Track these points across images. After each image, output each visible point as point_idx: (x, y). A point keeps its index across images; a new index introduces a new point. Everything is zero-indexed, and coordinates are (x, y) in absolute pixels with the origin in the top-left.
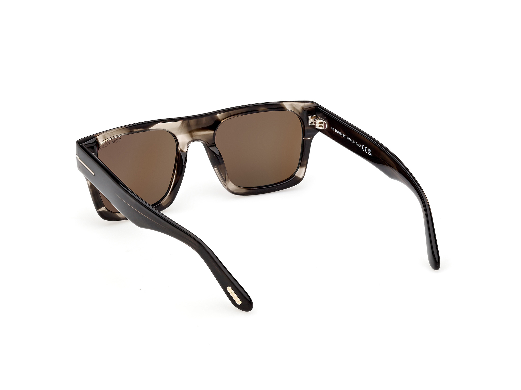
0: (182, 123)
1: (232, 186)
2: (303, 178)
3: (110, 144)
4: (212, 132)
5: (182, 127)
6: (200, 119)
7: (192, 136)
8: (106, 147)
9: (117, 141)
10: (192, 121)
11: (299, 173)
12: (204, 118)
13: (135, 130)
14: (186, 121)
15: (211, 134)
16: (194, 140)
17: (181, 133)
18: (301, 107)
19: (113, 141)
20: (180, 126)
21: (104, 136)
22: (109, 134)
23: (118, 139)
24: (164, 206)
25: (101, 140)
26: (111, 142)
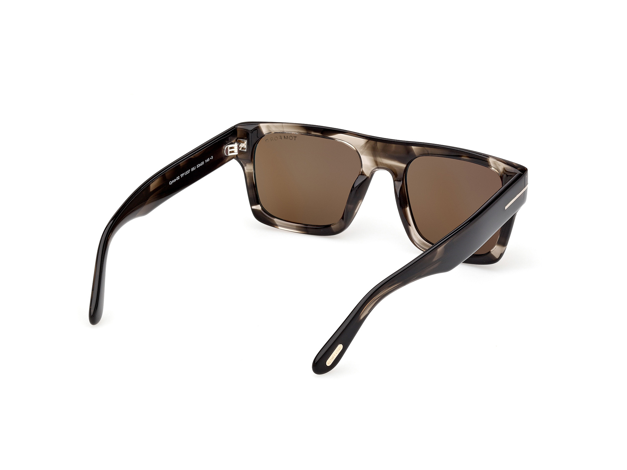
0: (367, 142)
2: (500, 258)
3: (281, 138)
4: (404, 166)
7: (376, 161)
9: (291, 138)
10: (379, 144)
12: (394, 145)
13: (313, 133)
14: (372, 142)
15: (402, 167)
16: (380, 168)
17: (364, 153)
18: (503, 167)
19: (286, 137)
20: (363, 145)
21: (268, 127)
22: (276, 127)
23: (293, 137)
24: (335, 231)
25: (264, 130)
26: (283, 137)
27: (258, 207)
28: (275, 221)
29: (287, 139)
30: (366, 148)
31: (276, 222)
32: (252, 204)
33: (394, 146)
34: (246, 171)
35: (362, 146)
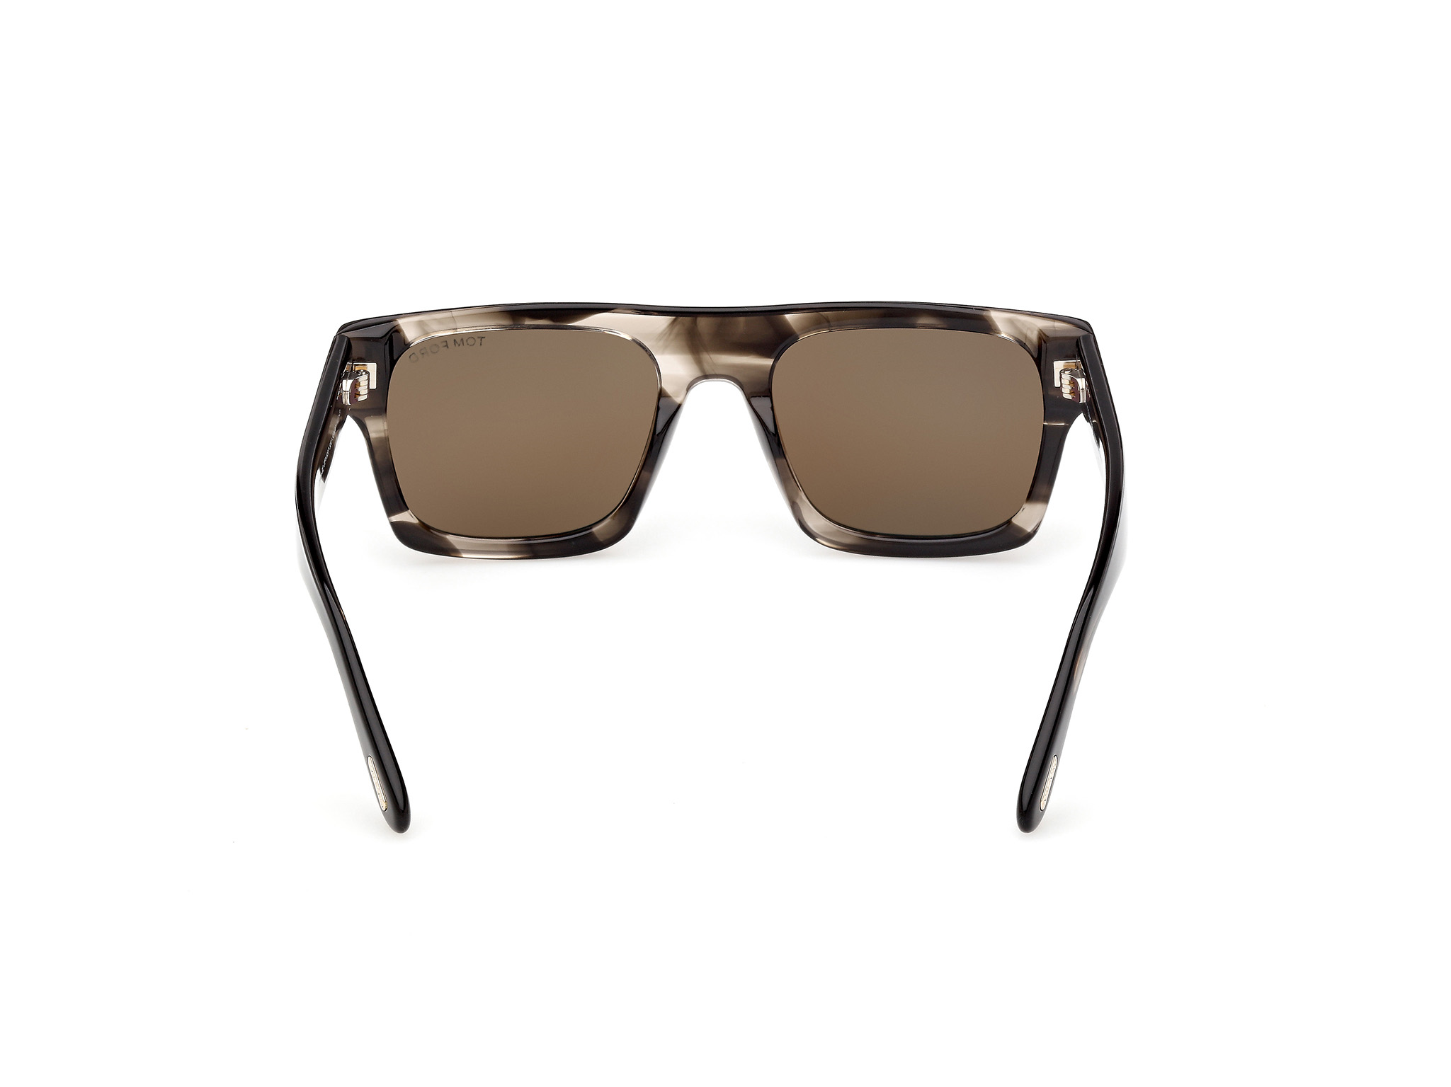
0: (674, 321)
1: (816, 521)
2: (1035, 532)
3: (447, 346)
4: (767, 362)
5: (670, 334)
6: (727, 319)
7: (699, 362)
8: (434, 353)
9: (471, 341)
10: (703, 322)
11: (1023, 520)
13: (528, 322)
14: (687, 320)
15: (762, 365)
16: (706, 376)
17: (665, 349)
18: (1037, 328)
19: (458, 341)
20: (664, 330)
21: (421, 324)
22: (440, 321)
23: (476, 338)
24: (601, 540)
25: (411, 332)
26: (451, 344)
27: (406, 517)
28: (452, 542)
29: (461, 344)
30: (672, 337)
31: (454, 544)
32: (390, 511)
33: (742, 320)
34: (372, 435)
35: (661, 333)
